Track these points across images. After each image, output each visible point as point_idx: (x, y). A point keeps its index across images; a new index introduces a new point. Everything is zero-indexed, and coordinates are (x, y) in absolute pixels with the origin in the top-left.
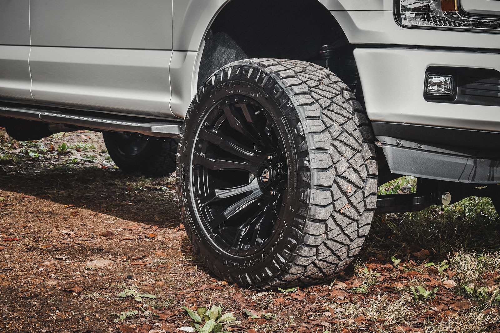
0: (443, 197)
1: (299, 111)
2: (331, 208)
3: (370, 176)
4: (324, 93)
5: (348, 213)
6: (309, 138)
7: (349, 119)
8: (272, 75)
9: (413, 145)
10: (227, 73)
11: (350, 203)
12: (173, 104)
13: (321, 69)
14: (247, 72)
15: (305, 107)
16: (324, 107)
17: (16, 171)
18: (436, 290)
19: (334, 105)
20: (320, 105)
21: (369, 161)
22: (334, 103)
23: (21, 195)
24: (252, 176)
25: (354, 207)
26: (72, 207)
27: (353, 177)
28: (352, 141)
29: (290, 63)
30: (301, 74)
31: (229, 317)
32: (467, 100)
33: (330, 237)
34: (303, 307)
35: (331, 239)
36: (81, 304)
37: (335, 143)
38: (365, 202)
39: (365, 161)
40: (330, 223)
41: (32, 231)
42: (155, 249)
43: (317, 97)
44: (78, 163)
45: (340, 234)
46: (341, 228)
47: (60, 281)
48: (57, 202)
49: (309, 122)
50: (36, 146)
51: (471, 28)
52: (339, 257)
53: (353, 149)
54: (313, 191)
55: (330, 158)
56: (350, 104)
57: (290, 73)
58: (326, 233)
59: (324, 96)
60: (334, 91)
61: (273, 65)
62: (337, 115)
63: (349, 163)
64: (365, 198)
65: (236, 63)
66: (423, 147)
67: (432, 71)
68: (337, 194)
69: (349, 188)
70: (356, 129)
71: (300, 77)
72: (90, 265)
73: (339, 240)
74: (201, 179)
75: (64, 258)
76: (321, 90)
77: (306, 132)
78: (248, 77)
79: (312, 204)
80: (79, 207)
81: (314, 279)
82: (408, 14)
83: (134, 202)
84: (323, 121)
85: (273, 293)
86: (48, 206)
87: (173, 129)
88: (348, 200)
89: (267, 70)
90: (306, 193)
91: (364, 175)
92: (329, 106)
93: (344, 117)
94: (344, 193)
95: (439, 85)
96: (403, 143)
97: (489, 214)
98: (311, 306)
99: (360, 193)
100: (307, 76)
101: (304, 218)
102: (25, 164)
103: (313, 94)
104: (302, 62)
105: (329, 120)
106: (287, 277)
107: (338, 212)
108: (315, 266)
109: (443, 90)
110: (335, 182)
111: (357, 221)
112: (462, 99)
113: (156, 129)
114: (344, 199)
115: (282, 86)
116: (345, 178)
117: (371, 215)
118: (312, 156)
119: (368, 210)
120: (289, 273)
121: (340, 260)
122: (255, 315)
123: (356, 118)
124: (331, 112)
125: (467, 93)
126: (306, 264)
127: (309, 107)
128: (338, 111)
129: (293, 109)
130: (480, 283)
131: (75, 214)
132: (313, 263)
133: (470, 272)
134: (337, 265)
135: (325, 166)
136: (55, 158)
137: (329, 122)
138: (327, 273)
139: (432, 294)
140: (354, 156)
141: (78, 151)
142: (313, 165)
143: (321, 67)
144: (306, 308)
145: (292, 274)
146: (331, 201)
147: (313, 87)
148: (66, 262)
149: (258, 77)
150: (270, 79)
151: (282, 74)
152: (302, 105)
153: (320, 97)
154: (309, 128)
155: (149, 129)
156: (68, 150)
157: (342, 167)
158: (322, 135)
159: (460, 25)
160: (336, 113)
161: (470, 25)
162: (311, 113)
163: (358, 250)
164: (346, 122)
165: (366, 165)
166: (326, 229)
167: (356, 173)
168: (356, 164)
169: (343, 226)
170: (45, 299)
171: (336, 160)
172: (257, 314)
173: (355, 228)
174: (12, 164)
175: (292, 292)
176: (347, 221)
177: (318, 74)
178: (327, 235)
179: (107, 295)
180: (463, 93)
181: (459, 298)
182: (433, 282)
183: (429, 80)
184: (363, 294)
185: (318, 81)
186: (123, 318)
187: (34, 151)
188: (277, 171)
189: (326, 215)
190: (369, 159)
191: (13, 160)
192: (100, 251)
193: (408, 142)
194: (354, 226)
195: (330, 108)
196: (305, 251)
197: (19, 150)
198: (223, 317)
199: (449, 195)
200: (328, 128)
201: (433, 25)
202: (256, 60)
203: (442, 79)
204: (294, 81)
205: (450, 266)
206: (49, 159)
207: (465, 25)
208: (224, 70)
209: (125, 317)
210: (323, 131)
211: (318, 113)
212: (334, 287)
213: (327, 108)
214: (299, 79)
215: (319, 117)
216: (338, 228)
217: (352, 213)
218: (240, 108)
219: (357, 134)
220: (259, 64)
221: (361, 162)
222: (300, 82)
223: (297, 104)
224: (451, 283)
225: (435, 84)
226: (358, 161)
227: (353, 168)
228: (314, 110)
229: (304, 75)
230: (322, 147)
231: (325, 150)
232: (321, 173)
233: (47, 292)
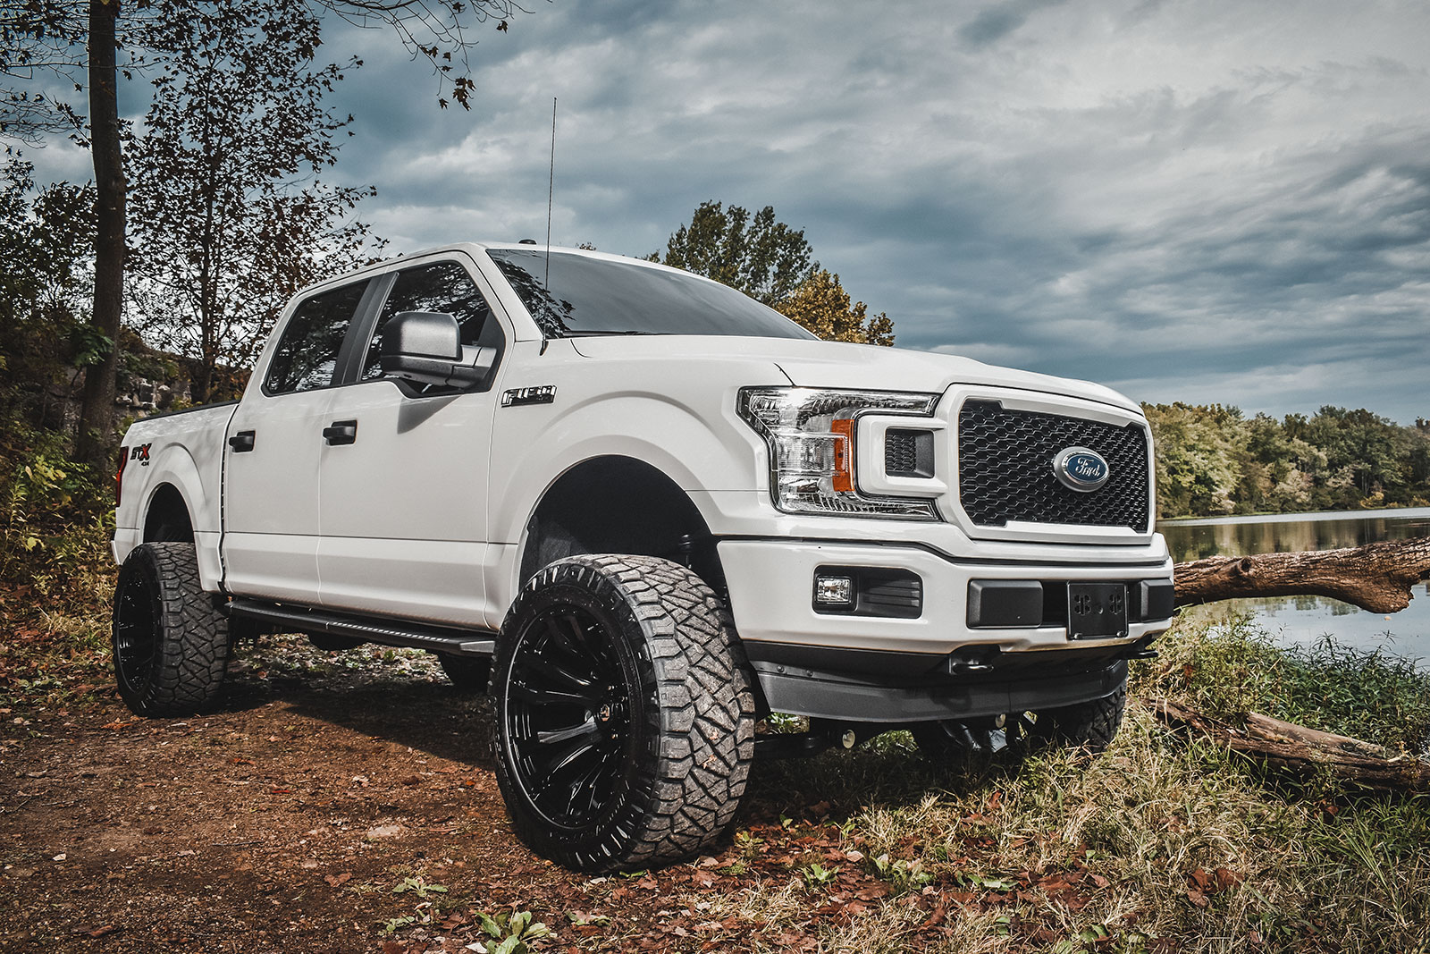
0: (845, 737)
1: (645, 628)
2: (689, 761)
3: (744, 714)
4: (680, 602)
5: (714, 768)
6: (658, 665)
7: (713, 636)
8: (609, 578)
9: (801, 672)
10: (552, 574)
11: (717, 754)
12: (489, 614)
13: (677, 569)
14: (577, 573)
15: (652, 621)
16: (679, 621)
17: (324, 687)
18: (837, 870)
19: (694, 618)
20: (673, 617)
21: (741, 694)
22: (694, 615)
23: (320, 722)
24: (588, 713)
25: (723, 759)
26: (378, 740)
27: (720, 717)
28: (718, 668)
29: (636, 560)
30: (650, 575)
31: (539, 928)
32: (870, 610)
33: (689, 801)
34: (654, 900)
35: (691, 805)
36: (338, 903)
37: (694, 670)
38: (737, 751)
39: (736, 695)
40: (689, 782)
41: (314, 777)
42: (468, 805)
43: (670, 607)
44: (405, 675)
45: (704, 797)
46: (705, 789)
47: (322, 863)
48: (362, 732)
49: (658, 642)
50: (357, 653)
51: (874, 513)
52: (703, 828)
53: (720, 678)
54: (664, 739)
55: (687, 692)
56: (715, 615)
57: (634, 574)
58: (683, 797)
59: (679, 606)
60: (694, 598)
61: (611, 564)
62: (697, 632)
63: (714, 698)
64: (736, 745)
65: (563, 561)
66: (814, 675)
67: (824, 571)
68: (698, 742)
69: (714, 734)
70: (723, 650)
71: (647, 580)
72: (373, 834)
73: (703, 805)
74: (520, 719)
75: (340, 823)
76: (676, 597)
77: (653, 657)
78: (579, 579)
79: (663, 758)
80: (387, 740)
81: (670, 857)
82: (789, 496)
83: (460, 732)
84: (677, 641)
85: (613, 879)
86: (348, 738)
87: (488, 646)
88: (714, 749)
89: (603, 571)
90: (653, 742)
91: (736, 713)
92: (687, 619)
93: (707, 634)
94: (707, 740)
95: (834, 590)
96: (786, 670)
97: (907, 743)
98: (664, 900)
99: (730, 739)
100: (657, 578)
101: (652, 777)
102: (340, 677)
103: (664, 603)
104: (653, 558)
105: (686, 640)
106: (631, 858)
107: (701, 767)
108: (670, 841)
109: (839, 597)
110: (695, 725)
111: (727, 778)
112: (863, 609)
113: (466, 646)
114: (708, 749)
115: (622, 592)
116: (709, 720)
117: (746, 768)
118: (661, 690)
119: (741, 762)
120: (634, 853)
121: (706, 831)
122: (581, 919)
123: (724, 635)
124: (688, 628)
125: (871, 600)
126: (657, 839)
127: (658, 621)
128: (698, 626)
129: (637, 624)
130: (896, 854)
131: (378, 750)
132: (668, 837)
133: (882, 835)
134: (701, 838)
135: (680, 704)
136: (379, 668)
137: (686, 642)
138: (688, 849)
139: (831, 876)
140: (721, 688)
141: (409, 659)
142: (664, 703)
143: (677, 565)
144: (657, 903)
145: (639, 854)
146: (689, 751)
147: (665, 594)
148: (341, 829)
149: (591, 580)
150: (607, 582)
151: (623, 576)
152: (649, 619)
153: (675, 607)
154: (657, 652)
155: (458, 646)
156: (397, 657)
157: (704, 705)
158: (676, 661)
159: (858, 509)
160: (695, 629)
161: (871, 510)
162: (662, 631)
163: (729, 817)
164: (710, 641)
165: (738, 700)
166: (684, 791)
167: (723, 711)
168: (724, 699)
169: (708, 785)
170: (293, 894)
171: (695, 694)
172: (585, 917)
173: (724, 787)
174: (323, 678)
175: (640, 877)
176: (713, 778)
177: (672, 576)
178: (685, 800)
179: (380, 887)
180: (865, 601)
181: (868, 877)
182: (835, 854)
183: (820, 583)
184: (738, 875)
185: (671, 585)
186: (391, 928)
187: (354, 660)
188: (619, 706)
189: (683, 772)
190: (742, 691)
191: (325, 672)
192: (392, 811)
193: (793, 668)
194: (723, 786)
195: (687, 623)
196: (655, 823)
197: (335, 659)
198: (532, 929)
199: (853, 734)
200: (684, 650)
201: (824, 510)
202: (590, 557)
203: (838, 582)
204: (639, 585)
205: (856, 827)
206: (371, 670)
207: (865, 510)
208: (548, 570)
209: (394, 928)
210: (678, 655)
211: (671, 630)
212: (699, 867)
213: (683, 623)
214: (646, 583)
215: (672, 635)
216: (700, 789)
217: (719, 766)
218: (569, 622)
219: (724, 657)
220: (593, 562)
221: (730, 696)
222: (648, 586)
223: (642, 617)
224: (856, 855)
225: (828, 589)
226: (726, 694)
227: (719, 704)
228: (664, 626)
229: (654, 577)
230: (676, 677)
231: (680, 682)
232: (675, 714)
233: (298, 881)
